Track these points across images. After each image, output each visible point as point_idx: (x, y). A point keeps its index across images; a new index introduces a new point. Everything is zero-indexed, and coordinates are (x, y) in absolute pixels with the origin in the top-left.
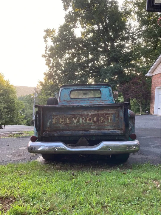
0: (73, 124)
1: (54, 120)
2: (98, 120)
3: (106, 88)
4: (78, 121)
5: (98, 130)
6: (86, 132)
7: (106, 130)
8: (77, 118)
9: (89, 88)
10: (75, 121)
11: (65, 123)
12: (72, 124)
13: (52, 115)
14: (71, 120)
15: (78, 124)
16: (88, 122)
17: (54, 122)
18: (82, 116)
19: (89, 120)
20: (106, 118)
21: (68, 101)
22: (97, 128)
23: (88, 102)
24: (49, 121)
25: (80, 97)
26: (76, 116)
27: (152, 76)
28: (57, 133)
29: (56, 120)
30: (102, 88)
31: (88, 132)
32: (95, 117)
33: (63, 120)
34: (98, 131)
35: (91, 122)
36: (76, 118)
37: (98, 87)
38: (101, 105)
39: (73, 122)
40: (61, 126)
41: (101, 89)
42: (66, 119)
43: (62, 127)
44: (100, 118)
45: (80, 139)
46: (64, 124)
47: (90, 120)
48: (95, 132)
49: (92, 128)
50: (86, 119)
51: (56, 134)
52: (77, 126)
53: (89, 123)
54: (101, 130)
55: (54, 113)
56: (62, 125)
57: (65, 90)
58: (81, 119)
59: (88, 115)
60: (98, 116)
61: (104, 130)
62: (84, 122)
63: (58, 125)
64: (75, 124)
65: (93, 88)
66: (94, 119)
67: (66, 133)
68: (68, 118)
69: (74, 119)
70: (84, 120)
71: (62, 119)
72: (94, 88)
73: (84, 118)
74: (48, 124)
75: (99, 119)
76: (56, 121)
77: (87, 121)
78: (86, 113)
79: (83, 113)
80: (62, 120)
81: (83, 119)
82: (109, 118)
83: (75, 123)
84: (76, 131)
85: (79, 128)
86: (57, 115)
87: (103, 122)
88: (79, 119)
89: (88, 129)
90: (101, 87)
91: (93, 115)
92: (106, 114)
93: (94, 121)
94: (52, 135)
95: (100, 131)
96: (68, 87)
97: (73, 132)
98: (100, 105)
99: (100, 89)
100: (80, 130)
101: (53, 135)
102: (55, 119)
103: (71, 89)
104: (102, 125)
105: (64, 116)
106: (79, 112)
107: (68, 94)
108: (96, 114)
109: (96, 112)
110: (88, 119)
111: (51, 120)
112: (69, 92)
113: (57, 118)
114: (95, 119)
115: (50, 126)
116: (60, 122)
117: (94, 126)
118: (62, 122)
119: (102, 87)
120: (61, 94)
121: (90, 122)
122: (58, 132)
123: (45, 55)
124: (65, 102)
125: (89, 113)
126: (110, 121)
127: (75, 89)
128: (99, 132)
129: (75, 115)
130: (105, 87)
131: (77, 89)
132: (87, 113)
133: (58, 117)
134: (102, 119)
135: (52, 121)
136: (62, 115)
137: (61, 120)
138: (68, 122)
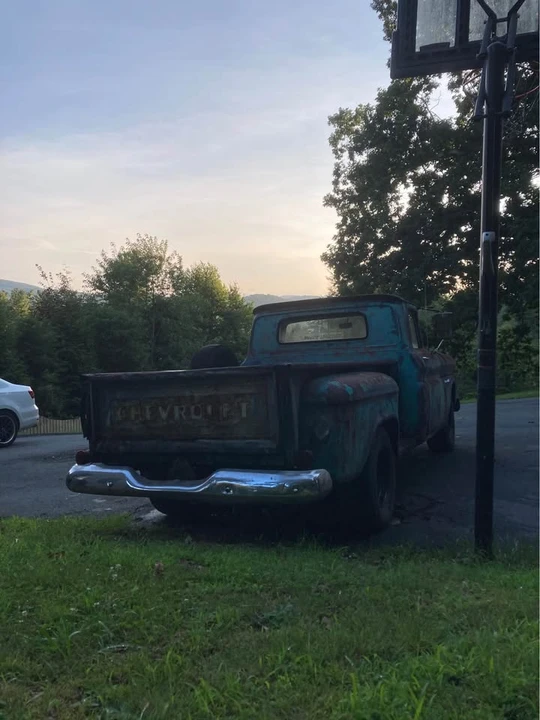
0: (160, 423)
1: (119, 413)
2: (216, 412)
4: (171, 415)
5: (217, 439)
6: (188, 444)
7: (237, 438)
8: (169, 407)
10: (164, 415)
11: (143, 419)
12: (158, 422)
13: (114, 400)
14: (154, 411)
15: (171, 421)
16: (194, 417)
17: (120, 418)
18: (179, 401)
19: (195, 413)
20: (235, 408)
22: (213, 432)
24: (109, 414)
26: (166, 402)
28: (126, 445)
29: (123, 411)
30: (369, 308)
31: (196, 444)
32: (209, 404)
33: (139, 413)
34: (218, 441)
35: (199, 417)
36: (164, 408)
37: (357, 307)
39: (160, 418)
40: (134, 428)
41: (367, 313)
42: (145, 411)
43: (137, 430)
44: (221, 407)
45: (176, 461)
46: (140, 422)
47: (197, 412)
48: (210, 444)
49: (204, 432)
50: (188, 409)
52: (169, 428)
53: (196, 421)
54: (225, 439)
55: (118, 395)
56: (137, 424)
58: (176, 408)
59: (192, 397)
60: (216, 401)
61: (231, 439)
62: (184, 416)
63: (127, 424)
64: (165, 423)
66: (206, 411)
68: (147, 407)
69: (160, 408)
70: (184, 411)
71: (136, 409)
73: (184, 407)
74: (108, 422)
75: (218, 408)
76: (124, 415)
77: (190, 415)
78: (187, 393)
79: (181, 393)
80: (136, 413)
81: (181, 409)
82: (244, 406)
83: (163, 421)
84: (167, 440)
85: (175, 433)
86: (125, 401)
87: (228, 418)
88: (172, 409)
89: (194, 437)
91: (206, 397)
92: (237, 396)
93: (207, 416)
95: (220, 442)
97: (160, 443)
100: (176, 438)
102: (121, 408)
104: (227, 426)
105: (140, 401)
106: (172, 391)
108: (211, 396)
109: (211, 392)
110: (193, 409)
111: (112, 412)
113: (125, 408)
114: (209, 409)
115: (112, 428)
116: (133, 418)
117: (208, 427)
118: (137, 416)
119: (372, 304)
122: (128, 442)
123: (336, 196)
125: (196, 395)
126: (244, 415)
128: (218, 444)
129: (163, 399)
130: (379, 303)
132: (192, 394)
133: (128, 404)
134: (226, 410)
135: (115, 413)
136: (134, 399)
137: (133, 413)
138: (148, 417)
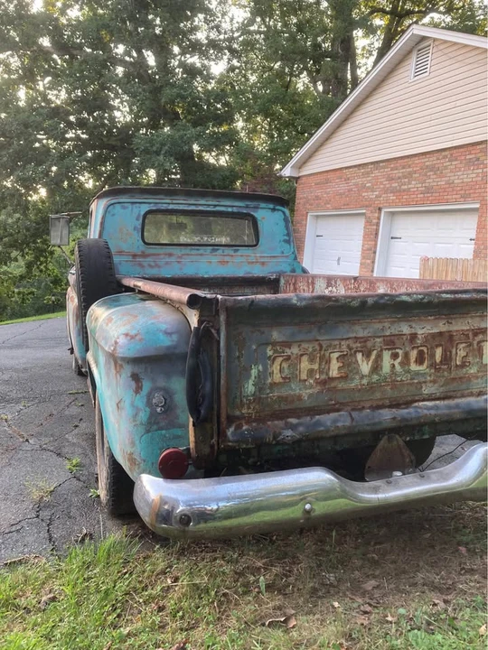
0: (356, 382)
1: (276, 367)
2: (447, 359)
3: (274, 210)
4: (376, 368)
5: (444, 399)
6: (404, 412)
7: (471, 395)
8: (375, 352)
9: (218, 209)
10: (365, 367)
11: (324, 377)
12: (353, 379)
13: (267, 344)
14: (347, 361)
15: (375, 377)
16: (414, 367)
17: (277, 378)
18: (391, 343)
19: (416, 361)
20: (474, 349)
21: (134, 256)
22: (441, 390)
23: (214, 260)
24: (254, 372)
25: (183, 239)
26: (369, 344)
27: (299, 178)
28: (293, 427)
29: (285, 365)
30: (260, 211)
31: (411, 410)
32: (437, 346)
33: (316, 367)
34: (446, 402)
35: (423, 368)
36: (367, 355)
37: (247, 207)
38: (464, 296)
39: (357, 371)
40: (306, 392)
41: (259, 214)
42: (329, 361)
43: (310, 396)
44: (454, 351)
45: (382, 442)
46: (318, 382)
47: (420, 360)
48: (437, 407)
49: (426, 390)
50: (406, 355)
51: (289, 433)
52: (371, 388)
53: (417, 374)
54: (456, 397)
55: (276, 335)
56: (311, 387)
57: (124, 208)
58: (387, 356)
59: (414, 337)
60: (448, 340)
61: (463, 396)
62: (398, 368)
63: (292, 389)
64: (365, 381)
65: (230, 210)
66: (433, 356)
67: (329, 423)
68: (335, 355)
69: (359, 356)
70: (399, 360)
71: (312, 360)
72: (235, 210)
73: (400, 352)
74: (250, 388)
75: (451, 352)
76: (286, 371)
77: (409, 364)
78: (405, 329)
79: (394, 329)
80: (310, 367)
81: (395, 356)
82: (485, 348)
83: (362, 377)
84: (363, 408)
85: (378, 395)
86: (288, 344)
87: (463, 365)
88: (379, 356)
89: (409, 399)
90: (256, 208)
91: (433, 336)
92: (477, 332)
93: (433, 365)
94: (269, 438)
95: (450, 402)
96: (132, 197)
97: (355, 414)
98: (460, 295)
99: (255, 215)
100: (380, 403)
101: (274, 438)
102: (281, 359)
103: (145, 208)
104: (460, 378)
105: (321, 346)
106: (379, 326)
107: (135, 229)
108: (441, 334)
109: (441, 327)
110: (414, 354)
111: (260, 368)
112: (137, 219)
113: (288, 358)
114: (439, 352)
115: (257, 399)
116: (304, 376)
117: (434, 382)
118: (311, 372)
119: (263, 205)
120: (106, 224)
121: (421, 368)
122: (293, 421)
124: (125, 258)
125: (420, 332)
126: (486, 360)
127: (164, 207)
128: (449, 407)
129: (365, 340)
130: (271, 206)
131: (171, 207)
132: (413, 331)
133: (295, 350)
134: (462, 353)
135: (265, 369)
136: (309, 341)
137: (305, 365)
138: (334, 372)
